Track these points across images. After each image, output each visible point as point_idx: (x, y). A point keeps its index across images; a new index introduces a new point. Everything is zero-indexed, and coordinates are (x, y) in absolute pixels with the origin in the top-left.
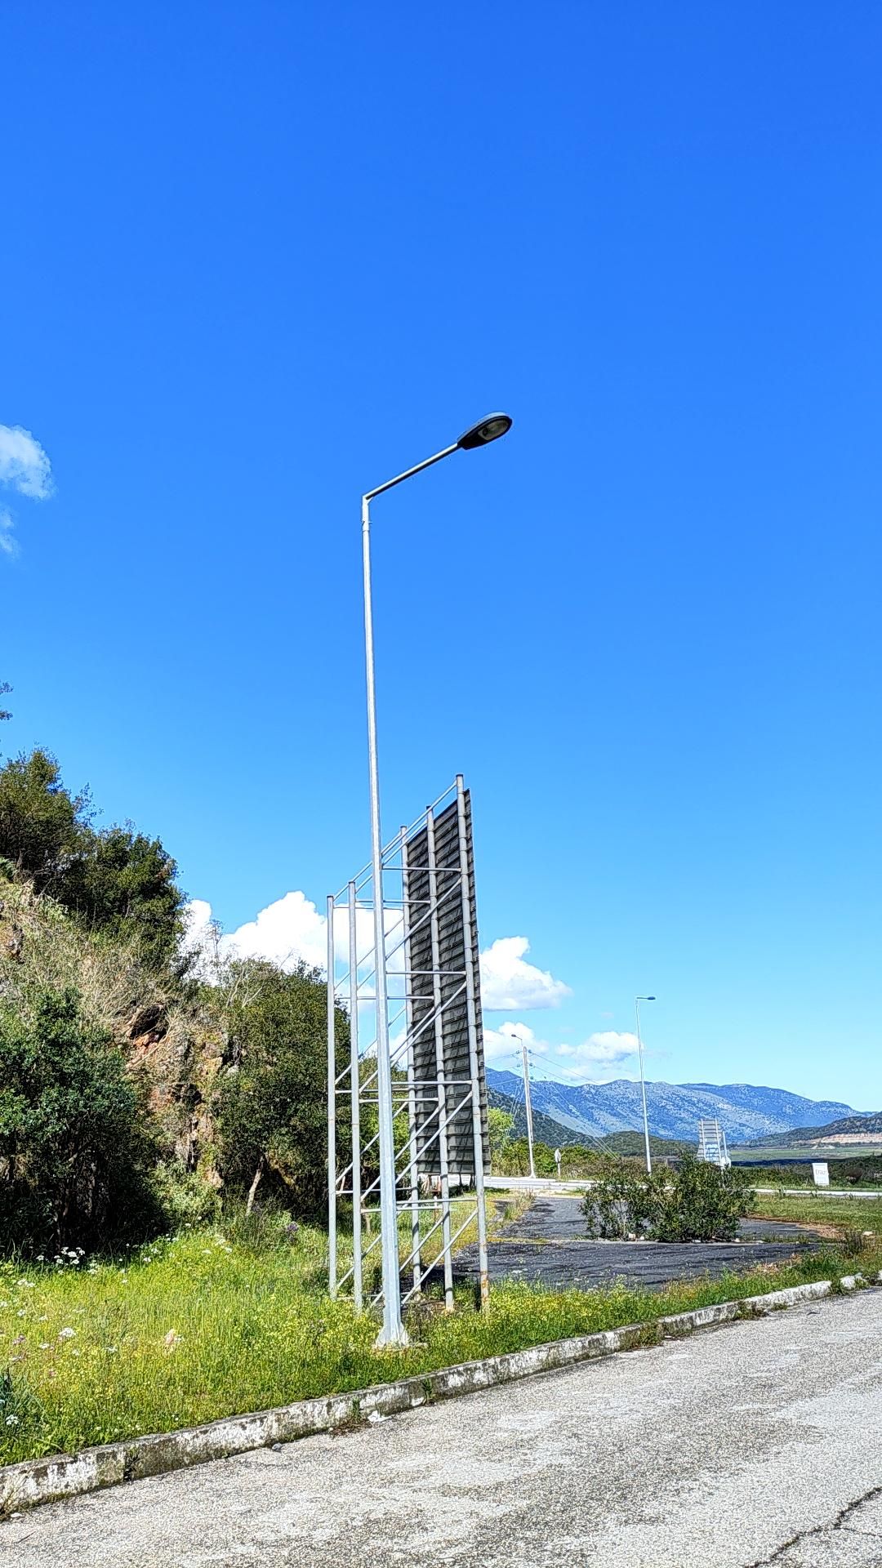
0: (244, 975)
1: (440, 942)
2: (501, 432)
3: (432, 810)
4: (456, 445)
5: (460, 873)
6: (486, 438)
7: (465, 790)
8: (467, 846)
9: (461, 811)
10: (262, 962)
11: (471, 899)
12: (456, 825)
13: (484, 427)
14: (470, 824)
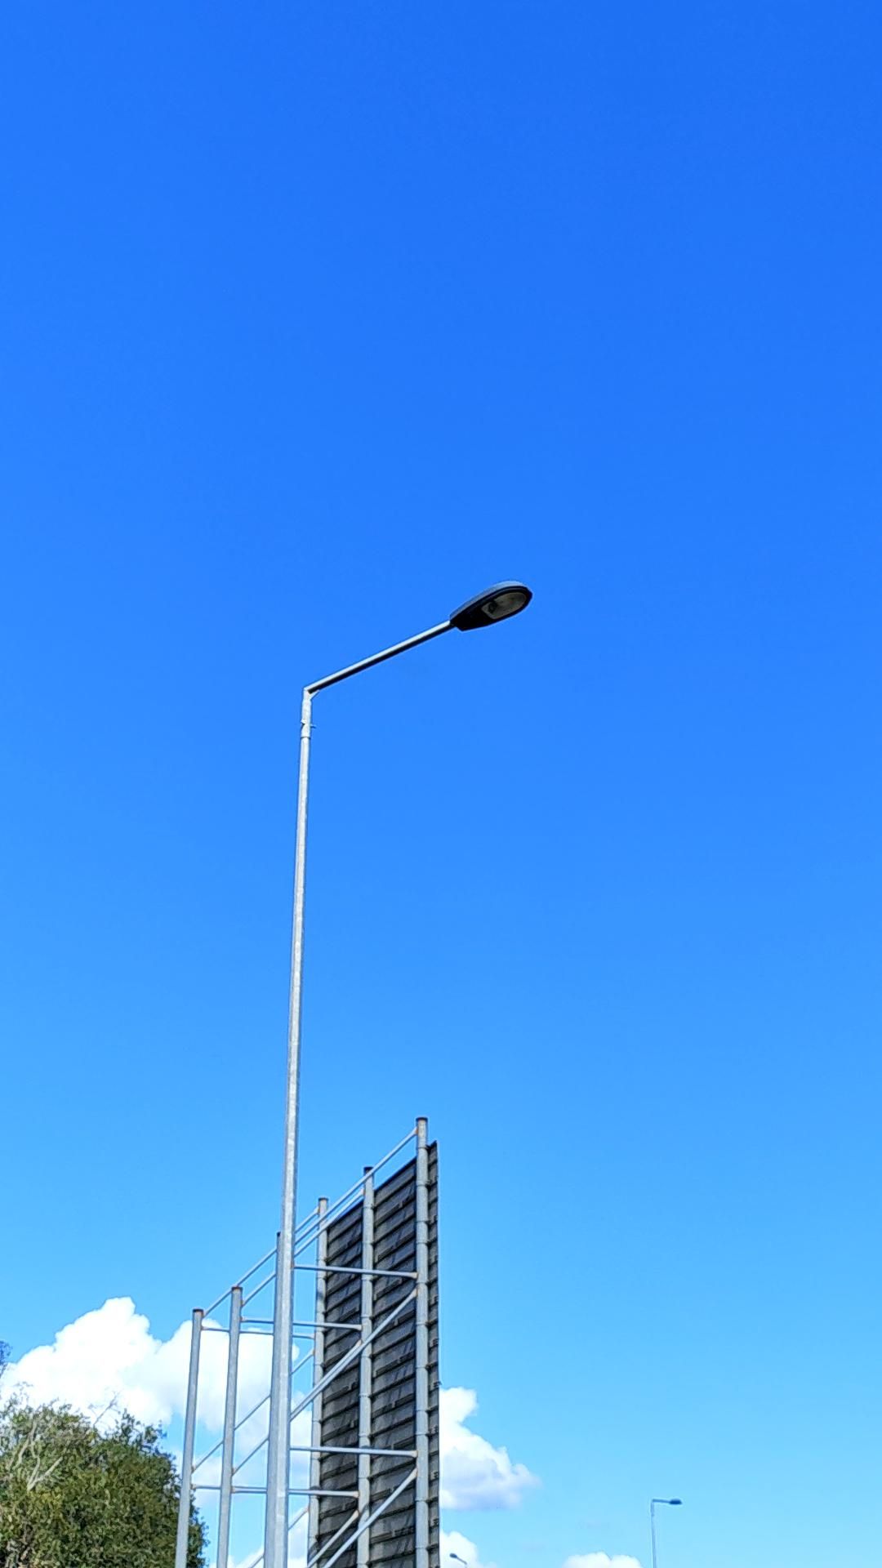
0: (35, 1435)
1: (373, 1398)
2: (514, 610)
3: (373, 1175)
4: (447, 623)
5: (415, 1280)
6: (492, 616)
7: (430, 1143)
8: (429, 1236)
9: (422, 1177)
10: (66, 1415)
11: (432, 1325)
12: (412, 1200)
13: (491, 600)
14: (436, 1200)
